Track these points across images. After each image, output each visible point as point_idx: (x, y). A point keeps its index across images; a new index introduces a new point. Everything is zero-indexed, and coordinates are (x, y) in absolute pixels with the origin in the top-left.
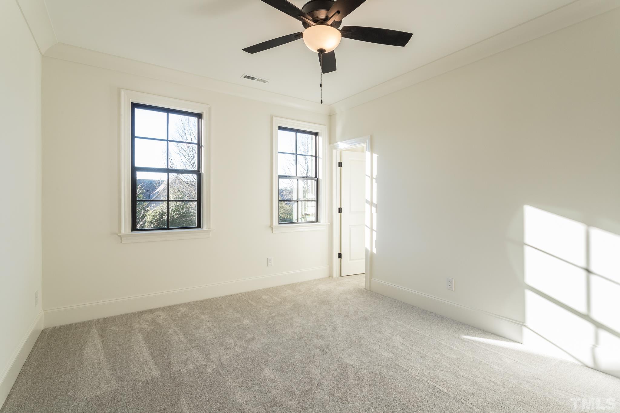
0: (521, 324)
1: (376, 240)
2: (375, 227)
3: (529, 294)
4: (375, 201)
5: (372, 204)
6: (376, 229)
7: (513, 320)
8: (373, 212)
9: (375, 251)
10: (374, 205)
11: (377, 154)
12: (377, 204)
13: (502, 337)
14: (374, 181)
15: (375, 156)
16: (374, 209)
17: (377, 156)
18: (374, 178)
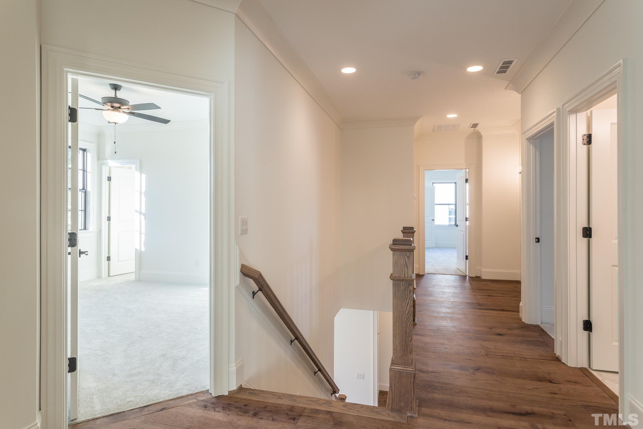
1: (144, 241)
2: (143, 231)
4: (143, 210)
6: (144, 233)
8: (141, 219)
9: (143, 249)
12: (145, 213)
14: (143, 195)
15: (144, 176)
17: (146, 176)
18: (143, 193)
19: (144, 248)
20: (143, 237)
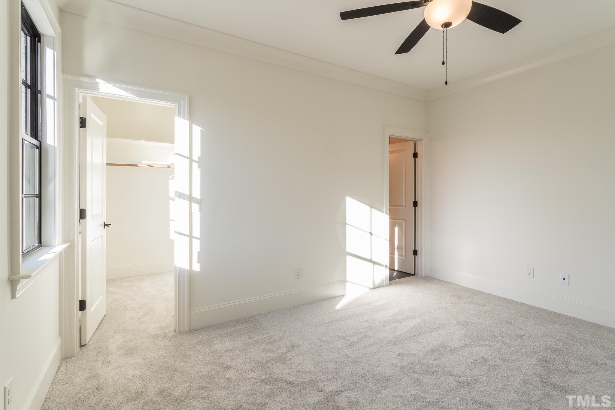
0: (344, 282)
1: (198, 252)
2: (197, 233)
3: (349, 258)
4: (197, 194)
5: (190, 198)
6: (198, 236)
7: (339, 281)
8: (192, 212)
9: (197, 267)
10: (196, 200)
11: (201, 127)
12: (201, 200)
13: (334, 298)
14: (195, 165)
15: (197, 130)
16: (196, 207)
17: (201, 130)
18: (195, 161)
19: (199, 265)
20: (197, 245)
